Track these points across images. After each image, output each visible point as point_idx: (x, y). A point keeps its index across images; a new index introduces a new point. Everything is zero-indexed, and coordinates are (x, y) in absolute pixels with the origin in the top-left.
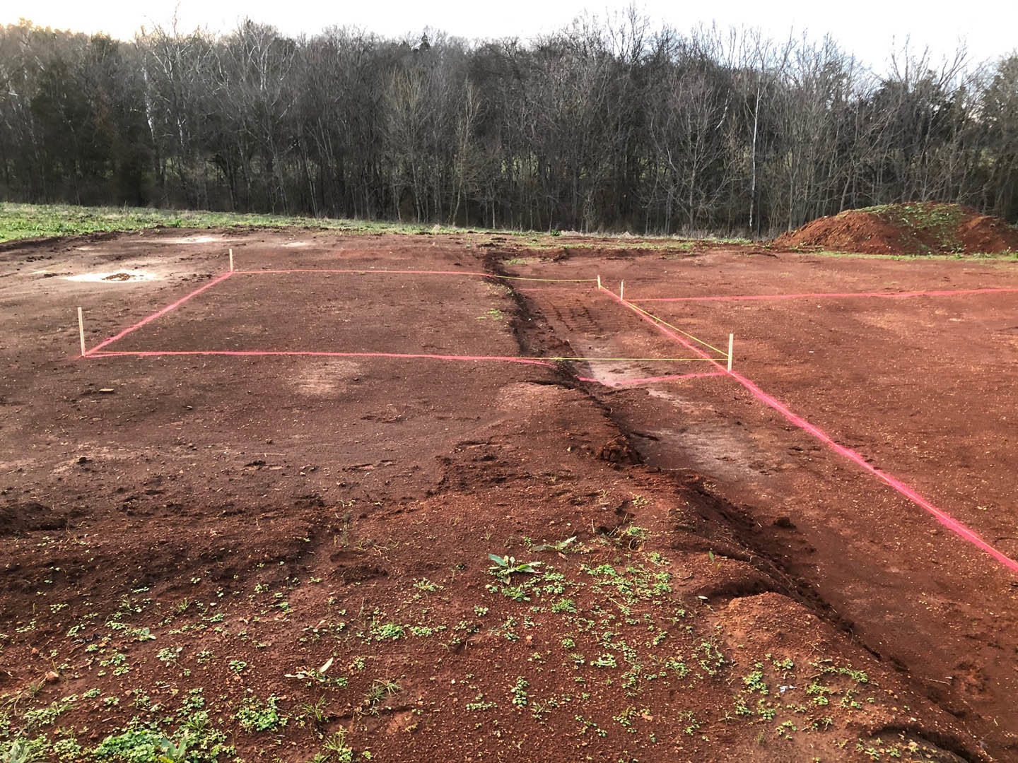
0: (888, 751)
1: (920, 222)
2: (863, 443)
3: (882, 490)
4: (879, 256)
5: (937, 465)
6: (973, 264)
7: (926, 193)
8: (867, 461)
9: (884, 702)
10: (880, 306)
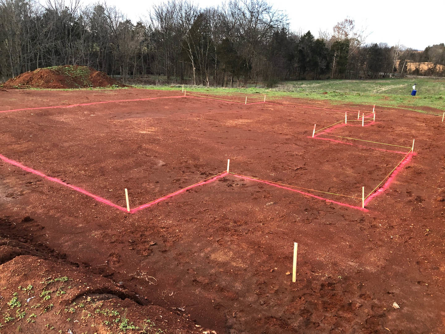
0: (79, 306)
1: (73, 74)
2: (60, 174)
3: (72, 193)
4: (58, 89)
5: (92, 177)
6: (97, 92)
7: (75, 61)
8: (63, 182)
9: (75, 286)
10: (61, 112)
